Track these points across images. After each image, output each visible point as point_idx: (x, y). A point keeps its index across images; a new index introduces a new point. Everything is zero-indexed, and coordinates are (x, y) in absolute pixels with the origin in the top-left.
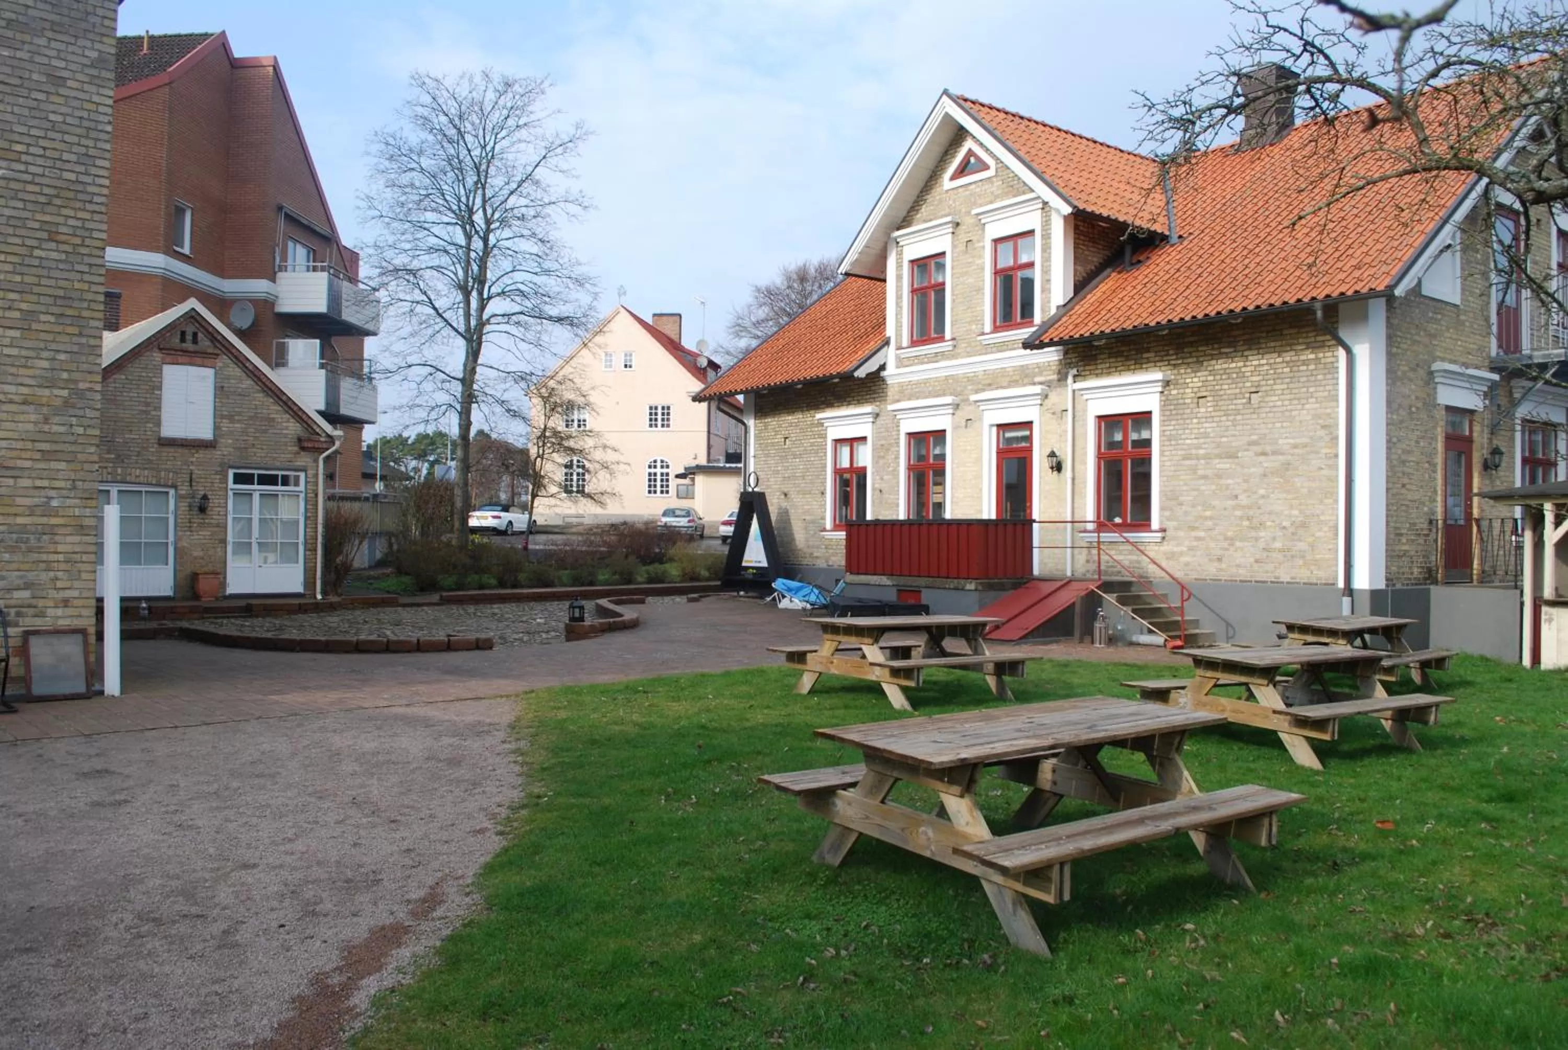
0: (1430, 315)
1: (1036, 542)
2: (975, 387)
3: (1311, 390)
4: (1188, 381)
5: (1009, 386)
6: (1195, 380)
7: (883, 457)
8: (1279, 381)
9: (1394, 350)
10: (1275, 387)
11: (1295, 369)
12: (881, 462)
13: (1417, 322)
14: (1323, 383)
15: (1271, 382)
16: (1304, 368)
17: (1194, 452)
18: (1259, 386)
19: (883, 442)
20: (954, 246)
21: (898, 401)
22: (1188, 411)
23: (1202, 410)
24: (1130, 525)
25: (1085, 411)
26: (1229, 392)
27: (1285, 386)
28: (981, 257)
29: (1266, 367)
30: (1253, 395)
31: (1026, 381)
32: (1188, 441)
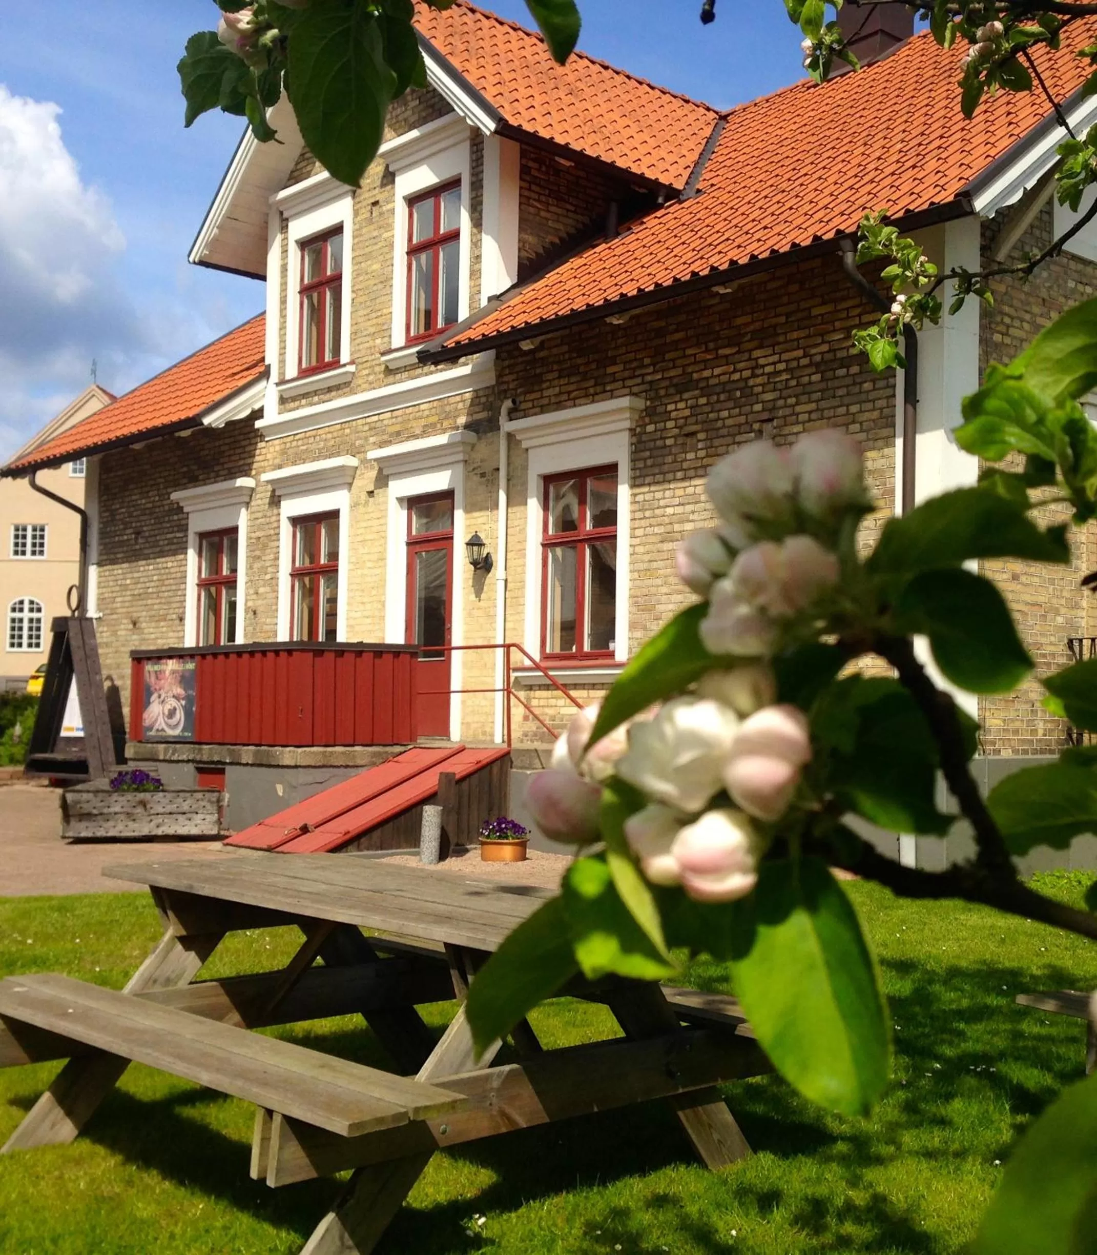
0: (1071, 284)
1: (456, 683)
2: (380, 438)
3: (854, 409)
4: (671, 407)
5: (424, 434)
6: (681, 405)
7: (259, 557)
8: (804, 398)
9: (997, 338)
10: (798, 409)
11: (829, 374)
12: (257, 565)
13: (1044, 293)
14: (872, 396)
15: (792, 401)
16: (842, 372)
17: (677, 527)
18: (774, 408)
19: (259, 534)
20: (356, 213)
21: (280, 467)
22: (669, 459)
23: (691, 456)
24: (587, 656)
25: (525, 468)
26: (729, 422)
27: (813, 406)
28: (389, 227)
29: (784, 376)
30: (765, 425)
31: (446, 424)
32: (670, 511)
